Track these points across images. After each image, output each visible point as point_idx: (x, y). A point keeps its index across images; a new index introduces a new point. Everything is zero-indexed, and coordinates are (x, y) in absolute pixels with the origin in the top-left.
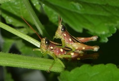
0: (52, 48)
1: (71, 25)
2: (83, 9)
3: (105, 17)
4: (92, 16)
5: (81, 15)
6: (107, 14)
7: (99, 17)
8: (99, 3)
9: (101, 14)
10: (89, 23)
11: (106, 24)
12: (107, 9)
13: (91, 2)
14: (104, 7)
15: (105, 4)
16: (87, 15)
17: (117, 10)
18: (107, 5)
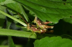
0: (32, 28)
1: (40, 19)
2: (46, 11)
3: (57, 14)
4: (51, 14)
5: (45, 14)
6: (58, 13)
7: (54, 14)
8: (54, 7)
9: (55, 13)
10: (49, 17)
11: (57, 18)
12: (58, 10)
13: (50, 7)
14: (56, 9)
15: (57, 8)
16: (48, 13)
17: (62, 11)
18: (58, 9)
